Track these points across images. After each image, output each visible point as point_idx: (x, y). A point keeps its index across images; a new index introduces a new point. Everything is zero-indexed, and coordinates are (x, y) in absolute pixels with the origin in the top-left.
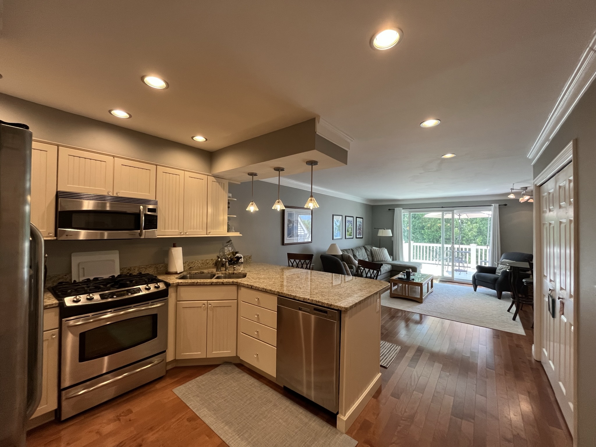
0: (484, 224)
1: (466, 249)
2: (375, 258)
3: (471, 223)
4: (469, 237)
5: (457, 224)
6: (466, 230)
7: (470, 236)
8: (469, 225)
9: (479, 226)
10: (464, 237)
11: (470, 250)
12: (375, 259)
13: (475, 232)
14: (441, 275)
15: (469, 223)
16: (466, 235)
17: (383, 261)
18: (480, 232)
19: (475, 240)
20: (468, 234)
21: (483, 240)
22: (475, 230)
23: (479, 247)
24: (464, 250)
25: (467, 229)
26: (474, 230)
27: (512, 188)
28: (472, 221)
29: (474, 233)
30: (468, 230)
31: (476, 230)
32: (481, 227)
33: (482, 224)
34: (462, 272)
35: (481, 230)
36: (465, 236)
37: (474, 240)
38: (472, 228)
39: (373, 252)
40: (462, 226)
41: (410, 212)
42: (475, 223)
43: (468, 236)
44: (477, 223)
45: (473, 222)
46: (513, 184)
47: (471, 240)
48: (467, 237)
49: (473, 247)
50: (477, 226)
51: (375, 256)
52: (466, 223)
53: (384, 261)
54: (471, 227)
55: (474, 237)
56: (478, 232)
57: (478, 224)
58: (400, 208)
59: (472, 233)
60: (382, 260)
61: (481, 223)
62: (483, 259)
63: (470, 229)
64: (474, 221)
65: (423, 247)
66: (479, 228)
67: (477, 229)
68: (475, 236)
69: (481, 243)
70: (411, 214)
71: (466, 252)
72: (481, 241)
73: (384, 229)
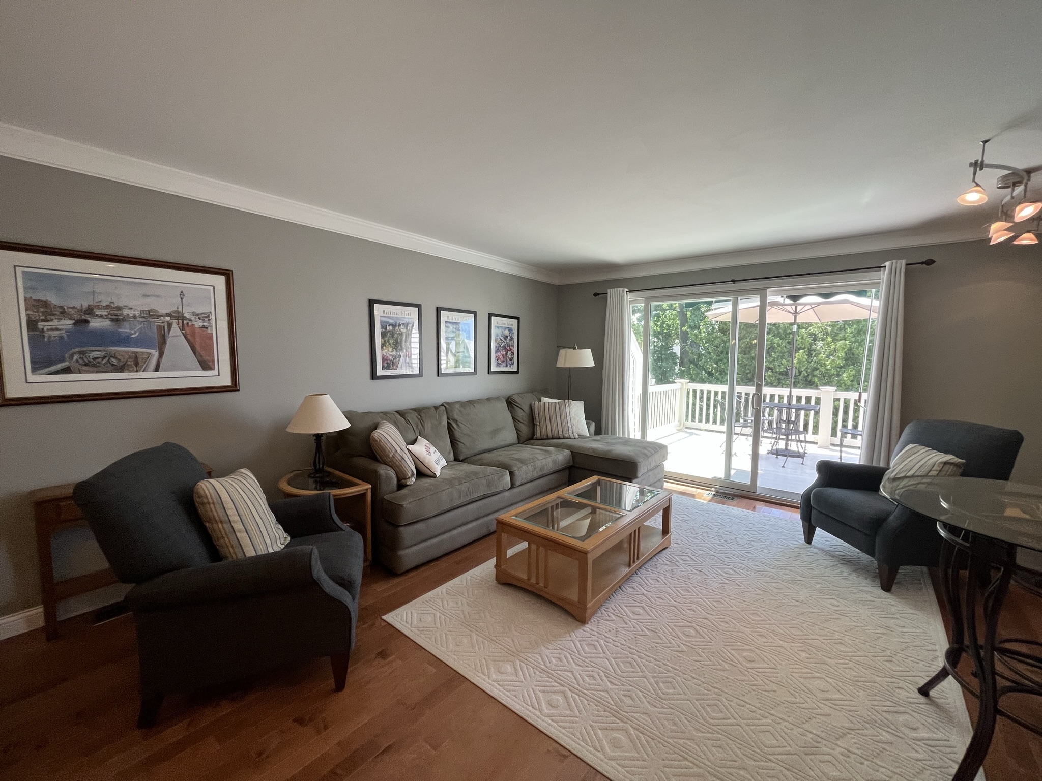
0: (860, 341)
1: (808, 399)
2: (538, 427)
3: (834, 340)
4: (826, 369)
5: (803, 341)
6: (822, 355)
7: (829, 366)
8: (828, 344)
9: (850, 346)
10: (817, 369)
11: (818, 401)
12: (539, 431)
13: (839, 359)
14: (721, 475)
15: (829, 339)
16: (821, 366)
17: (559, 438)
18: (851, 359)
19: (840, 375)
20: (824, 364)
21: (856, 376)
22: (841, 354)
23: (843, 395)
24: (803, 402)
25: (824, 352)
26: (838, 354)
27: (976, 162)
28: (835, 336)
29: (839, 361)
30: (826, 353)
31: (843, 354)
32: (853, 348)
33: (856, 341)
34: (791, 456)
35: (853, 354)
36: (819, 366)
37: (838, 375)
38: (835, 350)
39: (536, 412)
40: (814, 347)
41: (648, 300)
42: (841, 340)
43: (825, 366)
44: (845, 340)
45: (837, 338)
46: (985, 142)
47: (830, 377)
48: (823, 369)
49: (827, 394)
50: (846, 345)
51: (538, 424)
52: (823, 340)
53: (561, 436)
54: (832, 347)
55: (838, 369)
56: (848, 360)
57: (847, 342)
58: (621, 289)
59: (834, 360)
60: (555, 435)
61: (853, 340)
62: (850, 426)
63: (830, 352)
64: (841, 335)
65: (709, 392)
66: (850, 349)
67: (846, 354)
68: (841, 367)
69: (852, 381)
70: (653, 304)
71: (808, 406)
72: (851, 378)
73: (574, 348)
